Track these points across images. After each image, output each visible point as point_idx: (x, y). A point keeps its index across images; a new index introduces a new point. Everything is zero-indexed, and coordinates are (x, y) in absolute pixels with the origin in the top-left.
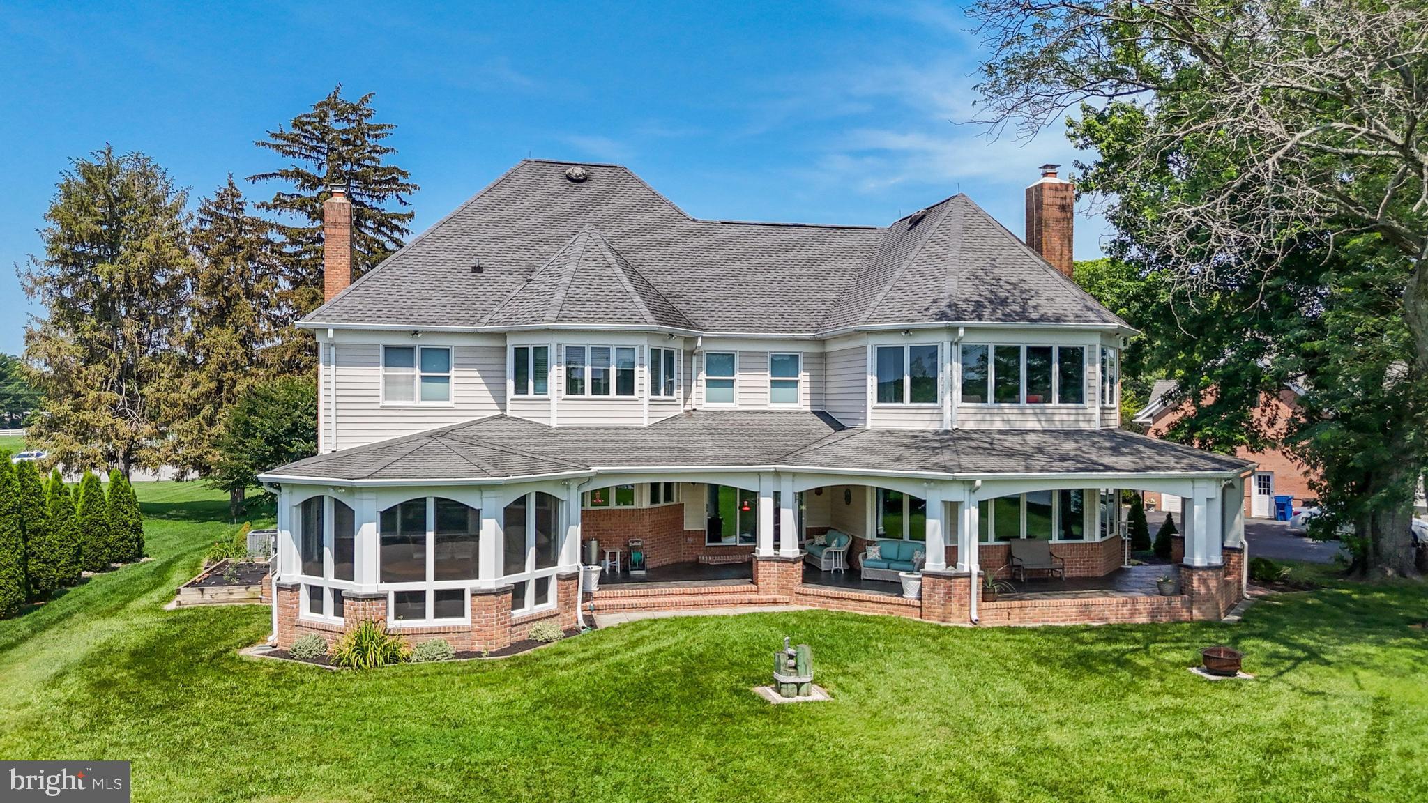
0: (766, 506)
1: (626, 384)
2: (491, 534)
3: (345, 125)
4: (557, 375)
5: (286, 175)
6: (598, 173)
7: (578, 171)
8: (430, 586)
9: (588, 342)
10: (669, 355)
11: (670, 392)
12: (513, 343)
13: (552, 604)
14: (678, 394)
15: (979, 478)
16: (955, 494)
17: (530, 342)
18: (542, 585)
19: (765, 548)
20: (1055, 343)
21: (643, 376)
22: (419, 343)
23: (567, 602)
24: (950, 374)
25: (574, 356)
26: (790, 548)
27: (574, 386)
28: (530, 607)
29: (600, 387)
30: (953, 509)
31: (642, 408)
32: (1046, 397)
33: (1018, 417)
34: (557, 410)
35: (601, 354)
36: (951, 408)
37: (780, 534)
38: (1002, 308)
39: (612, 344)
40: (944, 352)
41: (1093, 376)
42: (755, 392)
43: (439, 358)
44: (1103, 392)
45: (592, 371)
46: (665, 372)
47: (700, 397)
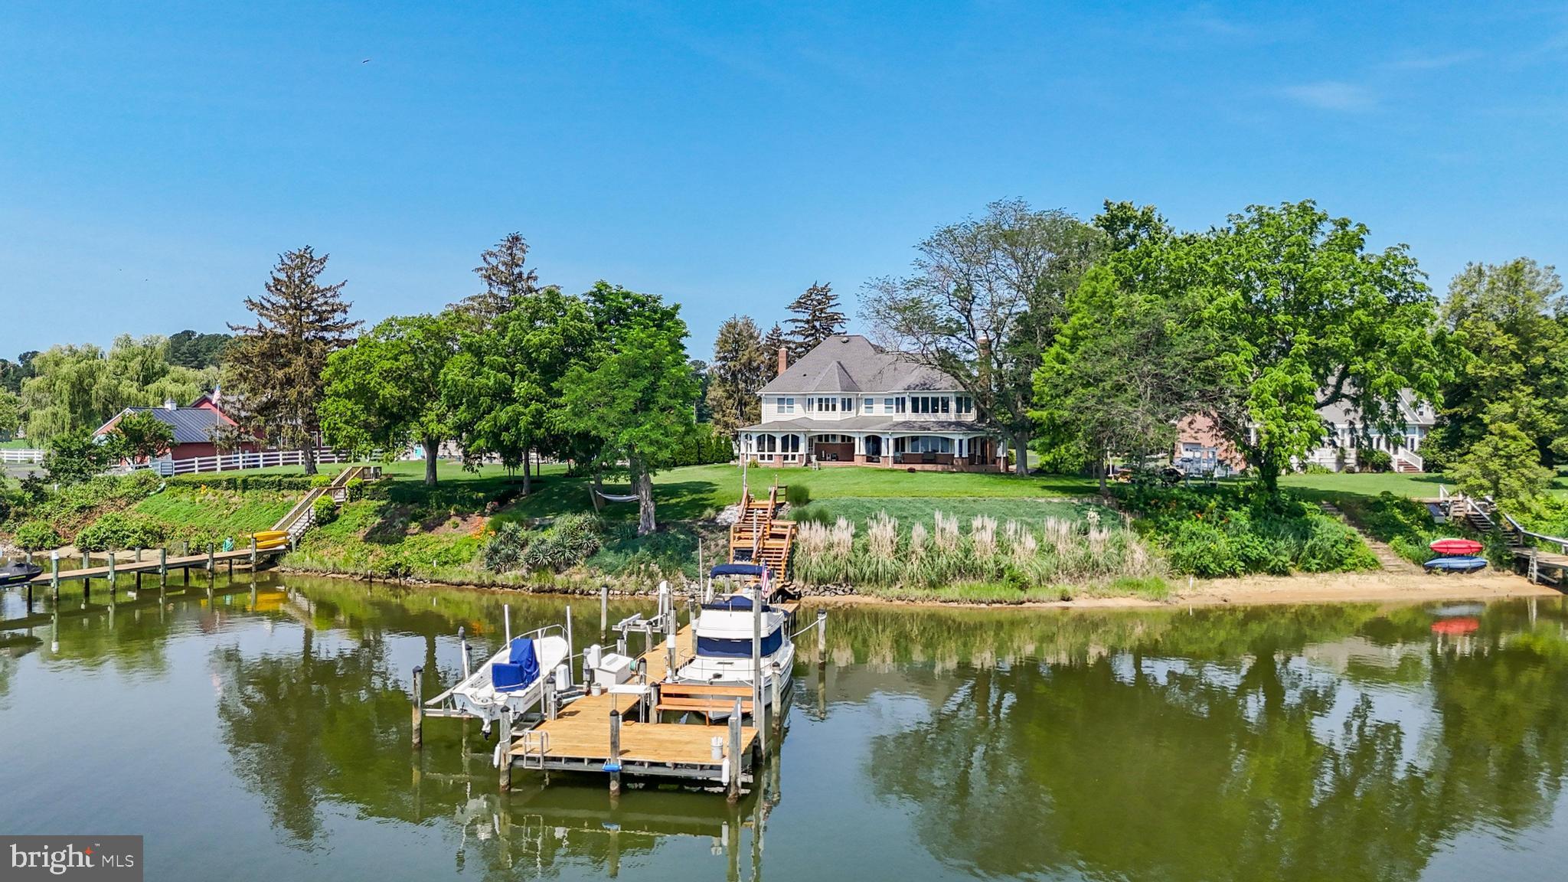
0: (857, 440)
1: (834, 408)
2: (779, 443)
3: (819, 297)
4: (816, 405)
5: (794, 321)
6: (852, 338)
7: (845, 339)
8: (766, 453)
9: (824, 397)
10: (850, 400)
11: (850, 409)
12: (807, 397)
13: (797, 460)
14: (854, 411)
15: (892, 432)
16: (888, 436)
17: (810, 397)
18: (793, 457)
19: (857, 452)
20: (940, 396)
21: (839, 406)
22: (786, 397)
23: (801, 461)
24: (909, 405)
25: (820, 400)
26: (863, 452)
27: (820, 409)
28: (790, 460)
29: (827, 409)
30: (889, 440)
31: (838, 415)
32: (937, 411)
33: (929, 417)
34: (817, 415)
35: (827, 400)
36: (909, 415)
37: (860, 448)
38: (924, 386)
39: (830, 397)
40: (907, 399)
41: (953, 405)
42: (879, 410)
43: (791, 401)
44: (959, 411)
45: (826, 404)
46: (847, 405)
47: (861, 412)
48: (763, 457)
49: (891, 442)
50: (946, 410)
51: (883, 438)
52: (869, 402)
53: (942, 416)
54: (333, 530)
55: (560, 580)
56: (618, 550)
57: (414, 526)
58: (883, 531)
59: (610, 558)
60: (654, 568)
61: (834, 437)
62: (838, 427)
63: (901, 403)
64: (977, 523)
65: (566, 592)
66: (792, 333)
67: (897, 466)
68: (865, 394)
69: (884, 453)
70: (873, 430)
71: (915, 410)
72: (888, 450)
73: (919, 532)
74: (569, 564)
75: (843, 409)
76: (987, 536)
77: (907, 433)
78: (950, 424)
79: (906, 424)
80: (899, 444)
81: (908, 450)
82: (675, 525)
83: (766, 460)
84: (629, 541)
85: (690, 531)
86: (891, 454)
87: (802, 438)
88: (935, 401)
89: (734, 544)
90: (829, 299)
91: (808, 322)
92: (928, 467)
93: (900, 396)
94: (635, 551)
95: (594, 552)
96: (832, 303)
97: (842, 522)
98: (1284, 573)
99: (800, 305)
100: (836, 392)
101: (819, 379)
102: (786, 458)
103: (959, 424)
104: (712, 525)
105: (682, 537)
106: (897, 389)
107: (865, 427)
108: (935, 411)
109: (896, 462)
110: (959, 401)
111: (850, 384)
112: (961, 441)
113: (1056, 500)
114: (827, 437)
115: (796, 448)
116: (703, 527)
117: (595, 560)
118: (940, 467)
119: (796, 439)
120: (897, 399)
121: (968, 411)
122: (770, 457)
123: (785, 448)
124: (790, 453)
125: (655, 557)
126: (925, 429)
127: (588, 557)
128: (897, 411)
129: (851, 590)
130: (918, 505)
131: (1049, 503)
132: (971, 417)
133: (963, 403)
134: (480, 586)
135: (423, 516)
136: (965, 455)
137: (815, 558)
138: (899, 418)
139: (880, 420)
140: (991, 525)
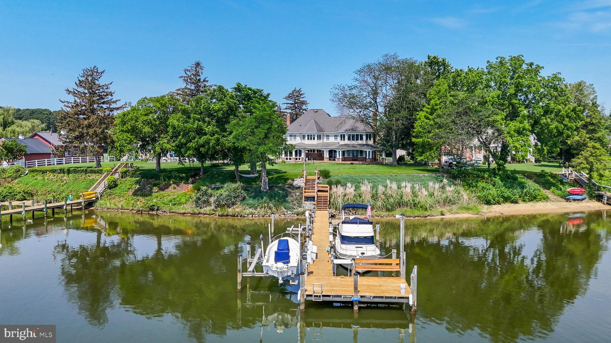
0: (325, 152)
1: (314, 139)
2: (294, 153)
3: (297, 94)
4: (306, 138)
5: (287, 104)
6: (319, 110)
7: (316, 111)
8: (288, 157)
9: (310, 134)
10: (320, 135)
11: (320, 139)
12: (303, 134)
13: (301, 160)
14: (322, 140)
15: (340, 148)
16: (339, 150)
17: (304, 134)
18: (299, 159)
19: (325, 157)
20: (359, 134)
21: (316, 138)
22: (294, 134)
23: (302, 160)
24: (346, 137)
25: (308, 136)
26: (328, 156)
27: (308, 139)
28: (298, 160)
29: (311, 139)
30: (339, 151)
31: (315, 142)
32: (358, 140)
33: (355, 142)
34: (306, 142)
35: (311, 135)
36: (346, 142)
37: (326, 155)
38: (353, 130)
39: (312, 134)
40: (346, 135)
41: (364, 137)
42: (332, 139)
43: (295, 136)
44: (367, 139)
45: (310, 137)
46: (319, 137)
47: (325, 140)
48: (287, 159)
49: (341, 152)
50: (362, 139)
51: (337, 151)
52: (328, 136)
53: (360, 142)
54: (117, 190)
55: (230, 211)
56: (254, 198)
57: (155, 189)
58: (366, 188)
59: (251, 201)
60: (271, 205)
61: (314, 151)
62: (317, 146)
63: (343, 137)
64: (403, 184)
65: (234, 216)
66: (286, 108)
67: (343, 162)
68: (326, 133)
69: (338, 157)
70: (332, 148)
71: (349, 139)
72: (339, 156)
73: (381, 189)
74: (233, 204)
75: (318, 139)
76: (408, 190)
77: (346, 149)
78: (364, 145)
79: (345, 145)
80: (343, 152)
81: (346, 156)
82: (277, 187)
83: (288, 160)
84: (258, 194)
85: (283, 190)
86: (341, 157)
87: (303, 151)
88: (357, 135)
89: (304, 194)
90: (302, 95)
91: (292, 104)
92: (355, 162)
93: (343, 134)
94: (262, 198)
95: (244, 199)
96: (302, 96)
97: (349, 185)
98: (516, 202)
99: (289, 97)
100: (315, 132)
101: (307, 127)
102: (296, 159)
103: (367, 145)
104: (291, 186)
105: (281, 192)
106: (342, 131)
107: (329, 146)
108: (357, 140)
109: (342, 161)
110: (367, 136)
111: (320, 129)
112: (369, 152)
113: (426, 175)
114: (311, 151)
115: (300, 155)
116: (289, 188)
117: (245, 202)
118: (361, 162)
119: (300, 151)
120: (341, 135)
121: (370, 139)
122: (290, 159)
123: (296, 155)
124: (298, 157)
125: (270, 200)
126: (354, 147)
127: (241, 201)
128: (341, 140)
129: (356, 213)
130: (375, 177)
131: (424, 176)
132: (371, 142)
133: (368, 137)
134: (193, 214)
135: (159, 184)
136: (371, 157)
137: (340, 200)
138: (342, 142)
139: (333, 144)
140: (409, 185)
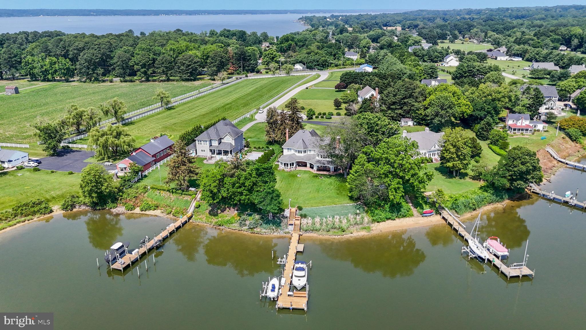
0: (307, 163)
2: (289, 165)
4: (297, 152)
7: (304, 131)
12: (295, 149)
18: (293, 168)
19: (308, 166)
21: (303, 152)
31: (303, 154)
33: (325, 159)
34: (298, 155)
39: (301, 150)
42: (313, 152)
43: (291, 149)
45: (299, 152)
46: (305, 152)
47: (309, 153)
48: (285, 168)
49: (316, 167)
54: (200, 210)
56: (266, 224)
57: (219, 211)
58: (317, 219)
59: (264, 226)
60: (273, 228)
61: (302, 162)
62: (303, 159)
65: (257, 233)
68: (309, 149)
69: (314, 169)
70: (312, 163)
71: (321, 157)
73: (325, 220)
76: (337, 220)
77: (320, 165)
78: (330, 162)
79: (319, 162)
82: (276, 217)
84: (268, 222)
85: (279, 219)
87: (294, 162)
89: (289, 223)
92: (325, 173)
94: (270, 225)
96: (297, 102)
97: (310, 218)
100: (302, 148)
101: (298, 144)
102: (291, 168)
104: (284, 217)
107: (309, 161)
109: (317, 171)
111: (306, 147)
112: (332, 167)
113: (352, 204)
114: (300, 160)
116: (282, 217)
117: (262, 226)
125: (273, 225)
126: (324, 164)
127: (260, 225)
129: (312, 232)
131: (350, 205)
135: (220, 208)
137: (305, 226)
139: (313, 157)
140: (338, 217)
